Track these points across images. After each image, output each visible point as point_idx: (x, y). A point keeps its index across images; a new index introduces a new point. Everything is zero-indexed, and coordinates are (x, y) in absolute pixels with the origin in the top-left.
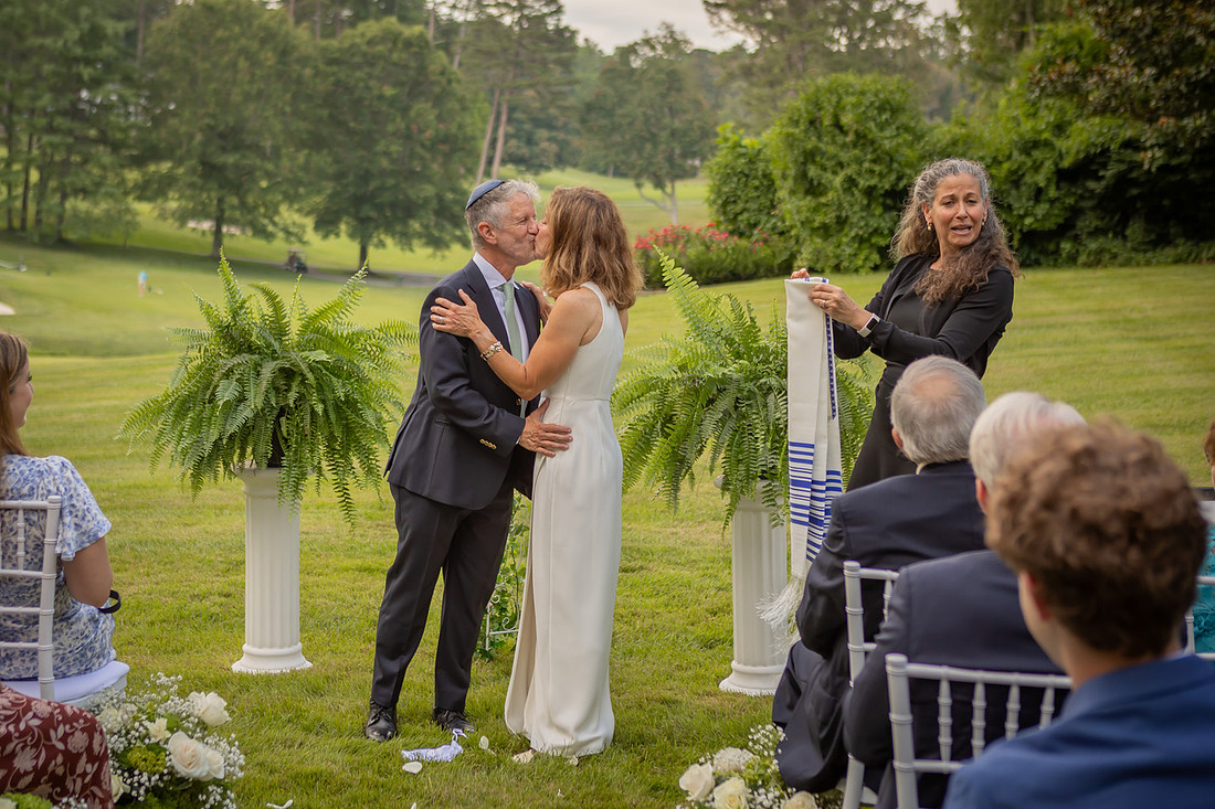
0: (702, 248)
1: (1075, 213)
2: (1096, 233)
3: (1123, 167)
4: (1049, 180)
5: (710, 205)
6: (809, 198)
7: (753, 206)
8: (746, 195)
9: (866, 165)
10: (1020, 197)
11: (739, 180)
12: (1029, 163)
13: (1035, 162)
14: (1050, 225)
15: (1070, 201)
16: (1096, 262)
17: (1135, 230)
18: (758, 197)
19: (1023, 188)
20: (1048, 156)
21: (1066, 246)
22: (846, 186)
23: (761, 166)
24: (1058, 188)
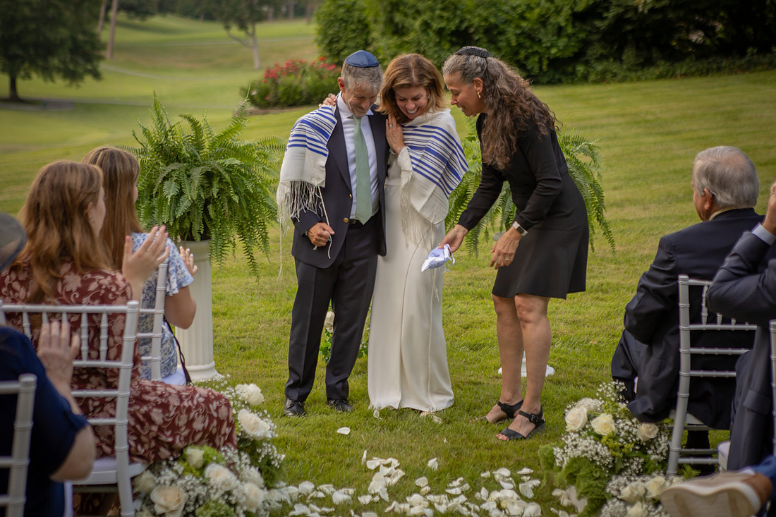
0: (316, 77)
1: (586, 44)
2: (601, 58)
3: (621, 10)
4: (567, 20)
5: (319, 44)
6: (395, 38)
7: (351, 44)
8: (346, 36)
9: (438, 12)
10: (546, 34)
11: (340, 25)
12: (553, 9)
13: (557, 7)
14: (569, 53)
15: (582, 35)
16: (602, 79)
17: (629, 55)
18: (355, 37)
19: (549, 27)
20: (566, 3)
21: (580, 69)
22: (423, 28)
23: (356, 14)
24: (574, 27)
